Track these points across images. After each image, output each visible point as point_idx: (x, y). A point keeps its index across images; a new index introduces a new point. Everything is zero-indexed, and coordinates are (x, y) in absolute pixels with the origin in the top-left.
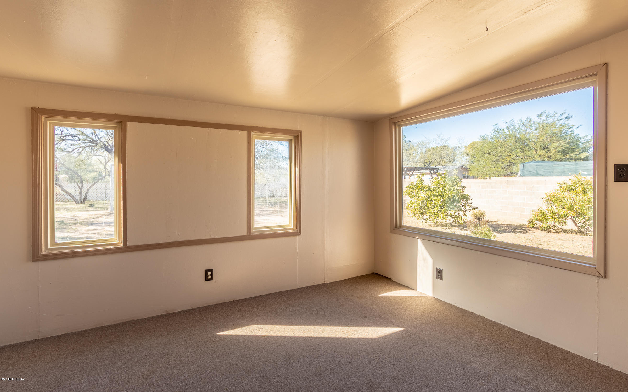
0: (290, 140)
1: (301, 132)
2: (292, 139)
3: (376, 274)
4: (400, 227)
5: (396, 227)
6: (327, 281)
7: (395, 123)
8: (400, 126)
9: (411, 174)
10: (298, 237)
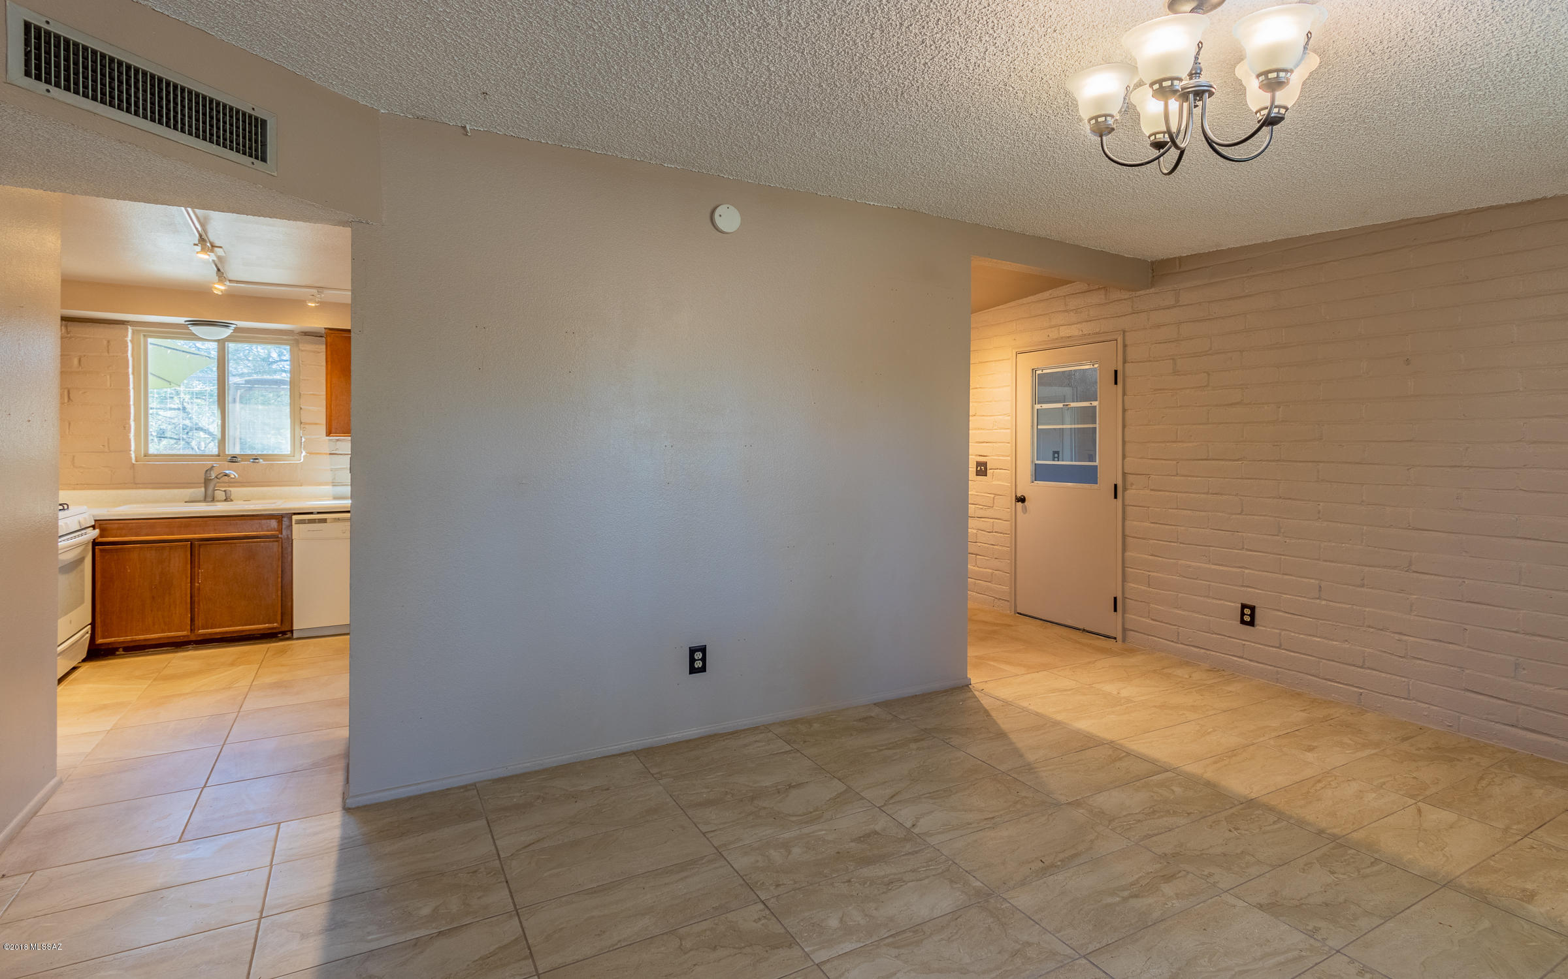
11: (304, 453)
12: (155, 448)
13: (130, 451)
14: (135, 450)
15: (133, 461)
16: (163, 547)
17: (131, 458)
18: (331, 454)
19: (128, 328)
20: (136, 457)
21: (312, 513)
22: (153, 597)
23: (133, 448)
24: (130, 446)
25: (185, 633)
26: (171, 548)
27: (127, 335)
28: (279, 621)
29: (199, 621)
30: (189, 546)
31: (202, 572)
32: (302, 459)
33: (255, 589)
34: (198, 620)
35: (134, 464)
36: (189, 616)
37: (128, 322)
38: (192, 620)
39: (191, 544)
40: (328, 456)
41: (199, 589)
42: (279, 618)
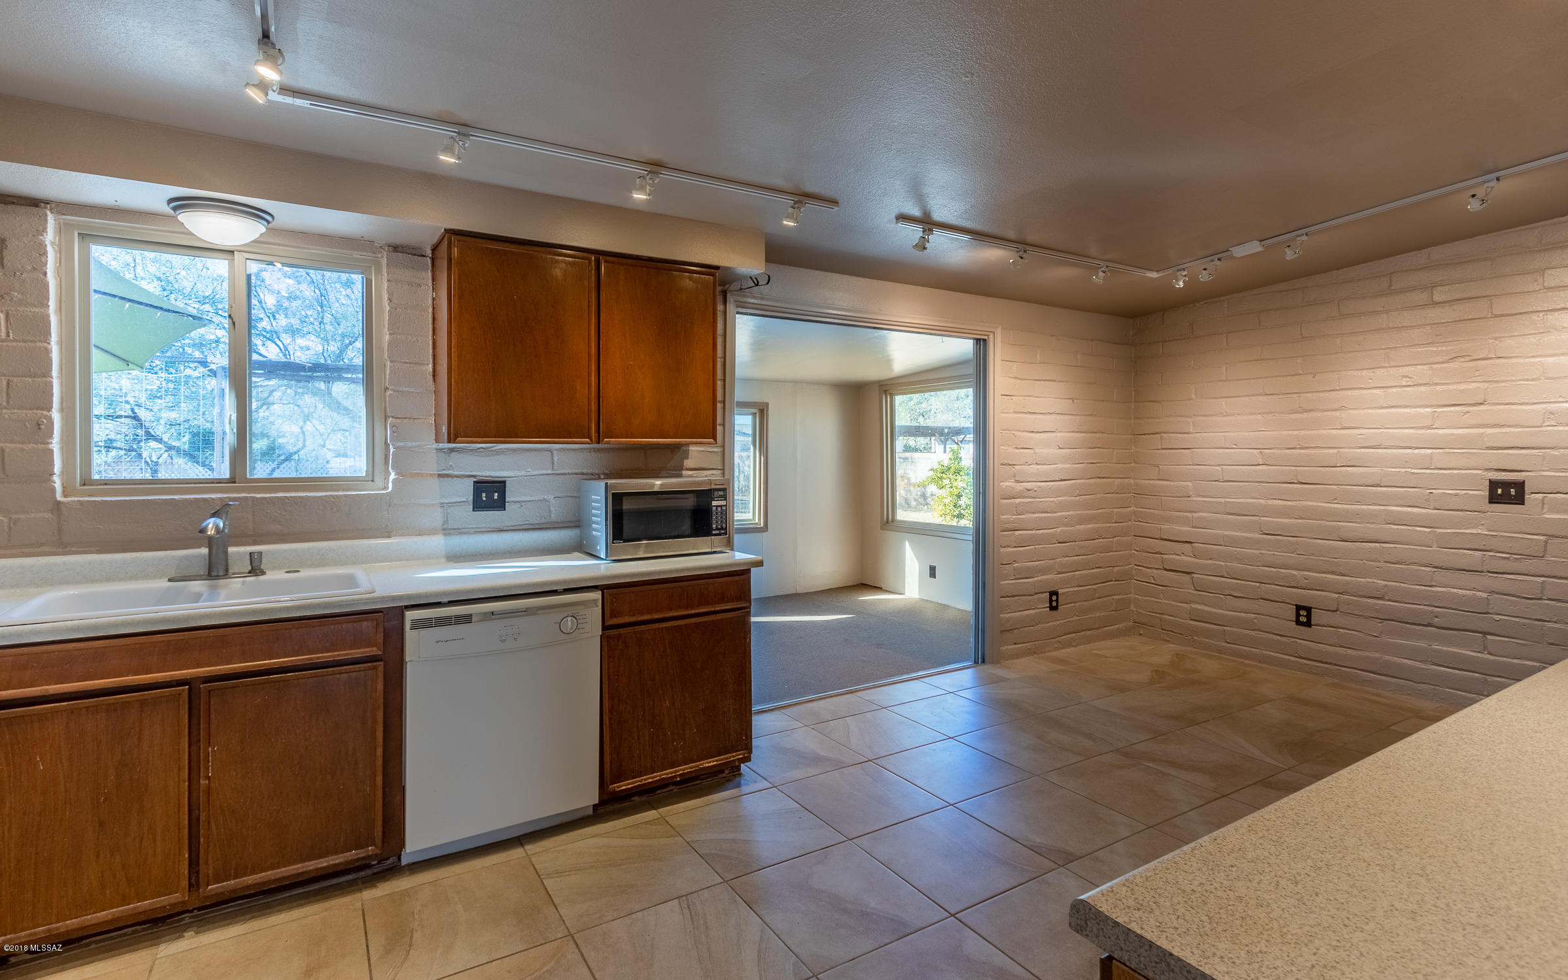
0: (754, 414)
1: (767, 404)
2: (756, 413)
3: (863, 584)
4: (893, 522)
5: (887, 522)
6: (800, 591)
7: (885, 392)
8: (892, 395)
9: (961, 442)
10: (764, 534)
11: (393, 476)
12: (103, 466)
13: (52, 474)
14: (62, 473)
15: (59, 497)
16: (127, 705)
17: (53, 490)
18: (440, 476)
19: (46, 215)
20: (64, 487)
21: (438, 604)
22: (101, 824)
23: (57, 467)
24: (52, 464)
25: (176, 897)
26: (143, 703)
27: (45, 229)
28: (379, 841)
29: (208, 868)
30: (186, 692)
31: (213, 751)
32: (390, 485)
33: (329, 777)
34: (207, 863)
35: (59, 503)
36: (187, 856)
37: (47, 202)
38: (194, 863)
39: (190, 689)
40: (436, 480)
41: (208, 791)
42: (378, 833)
